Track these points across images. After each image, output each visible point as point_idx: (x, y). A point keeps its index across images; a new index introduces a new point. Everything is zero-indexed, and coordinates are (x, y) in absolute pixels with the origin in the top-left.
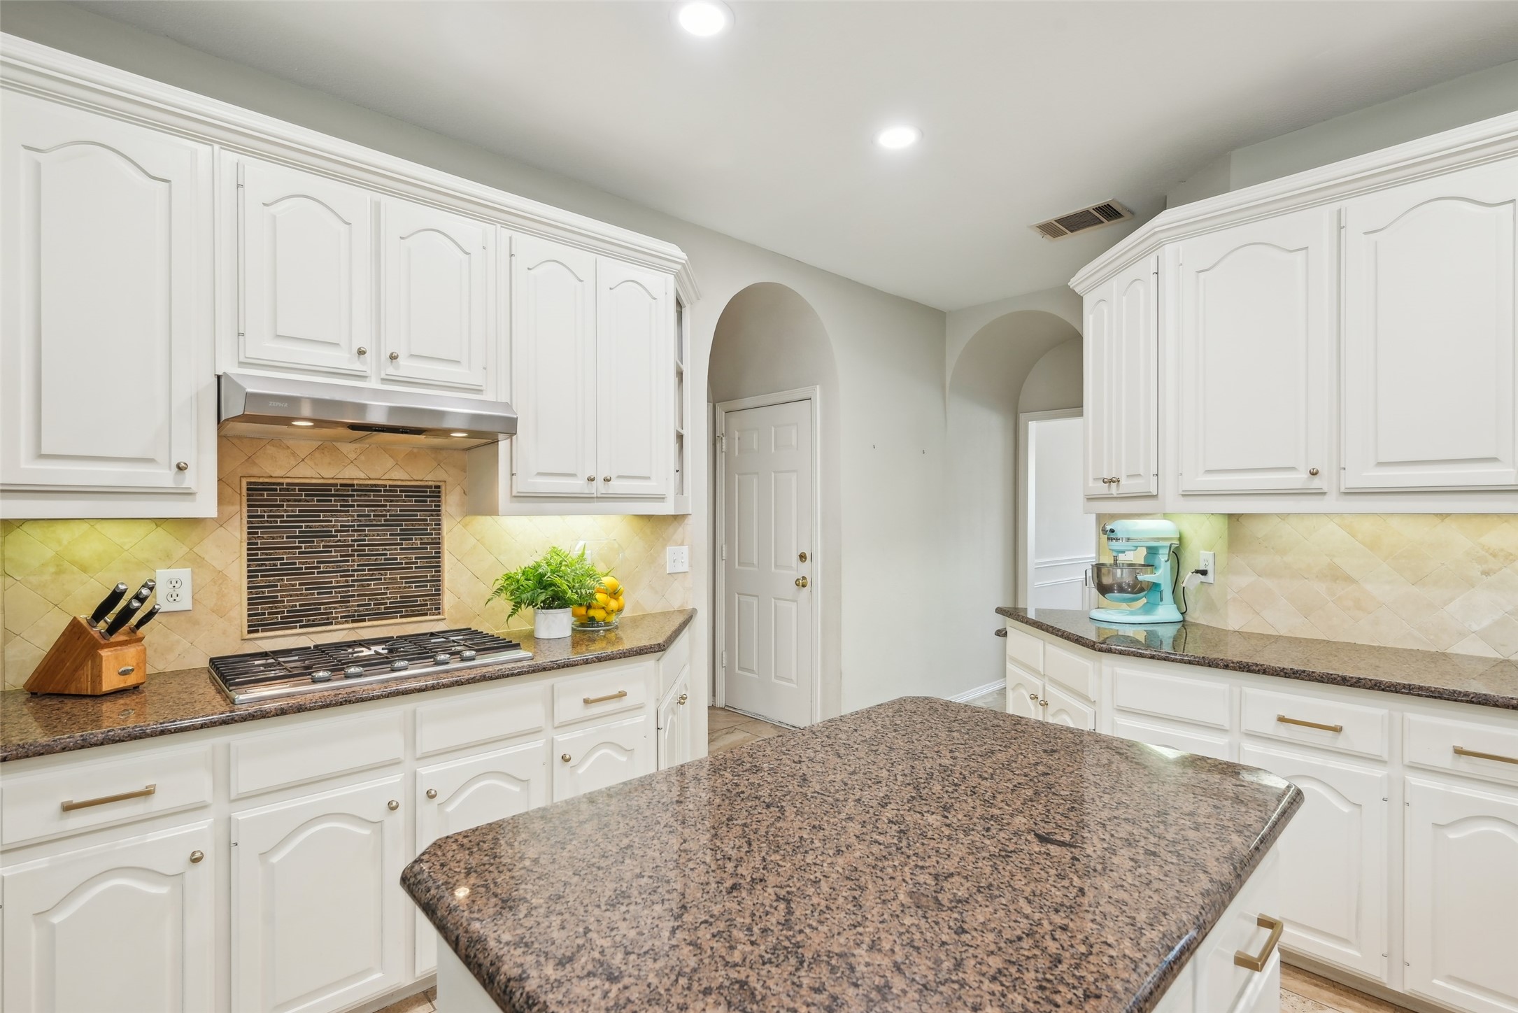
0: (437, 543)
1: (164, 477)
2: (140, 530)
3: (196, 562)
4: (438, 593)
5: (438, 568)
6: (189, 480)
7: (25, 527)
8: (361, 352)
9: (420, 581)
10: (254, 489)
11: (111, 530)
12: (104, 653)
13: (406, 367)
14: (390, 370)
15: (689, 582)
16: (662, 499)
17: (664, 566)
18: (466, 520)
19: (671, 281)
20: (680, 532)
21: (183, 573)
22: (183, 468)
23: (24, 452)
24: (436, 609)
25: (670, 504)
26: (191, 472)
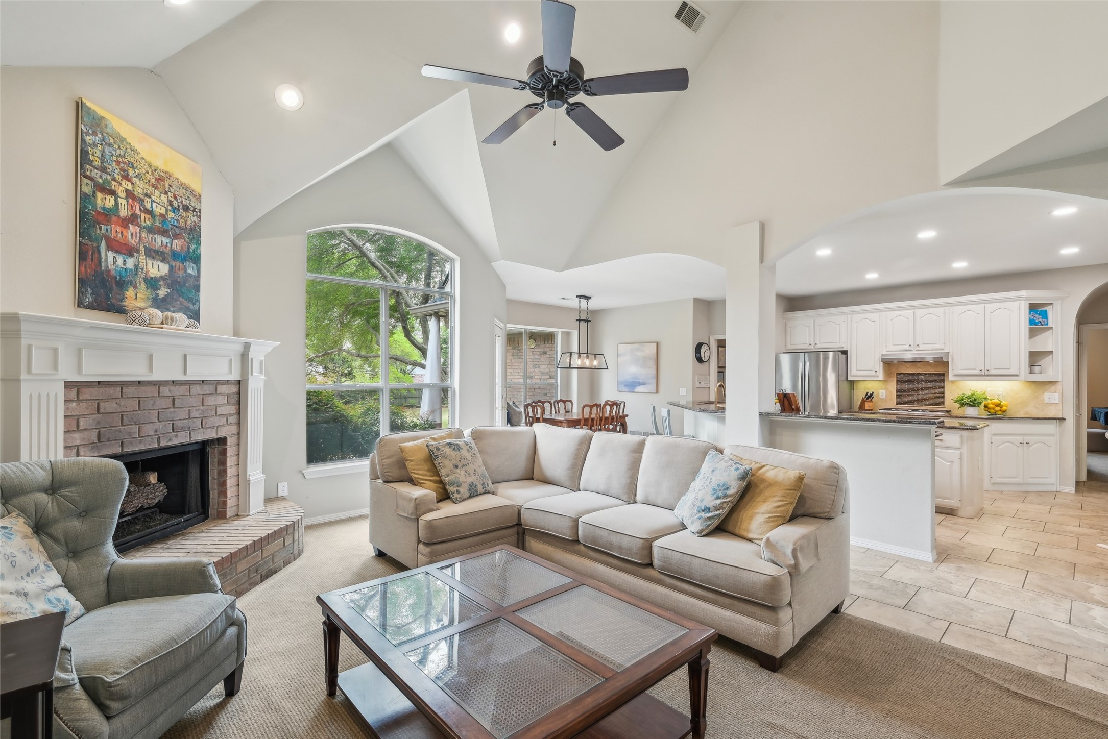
0: (943, 388)
1: (873, 373)
2: (877, 383)
3: (887, 389)
4: (944, 401)
5: (944, 394)
6: (878, 374)
7: (860, 382)
8: (910, 345)
9: (938, 397)
10: (898, 375)
11: (873, 382)
12: (866, 403)
13: (922, 347)
14: (918, 348)
15: (1060, 407)
16: (1017, 376)
17: (1044, 400)
18: (953, 382)
19: (1023, 303)
20: (1053, 388)
21: (884, 391)
22: (876, 371)
23: (855, 370)
24: (944, 405)
25: (1022, 377)
26: (878, 372)
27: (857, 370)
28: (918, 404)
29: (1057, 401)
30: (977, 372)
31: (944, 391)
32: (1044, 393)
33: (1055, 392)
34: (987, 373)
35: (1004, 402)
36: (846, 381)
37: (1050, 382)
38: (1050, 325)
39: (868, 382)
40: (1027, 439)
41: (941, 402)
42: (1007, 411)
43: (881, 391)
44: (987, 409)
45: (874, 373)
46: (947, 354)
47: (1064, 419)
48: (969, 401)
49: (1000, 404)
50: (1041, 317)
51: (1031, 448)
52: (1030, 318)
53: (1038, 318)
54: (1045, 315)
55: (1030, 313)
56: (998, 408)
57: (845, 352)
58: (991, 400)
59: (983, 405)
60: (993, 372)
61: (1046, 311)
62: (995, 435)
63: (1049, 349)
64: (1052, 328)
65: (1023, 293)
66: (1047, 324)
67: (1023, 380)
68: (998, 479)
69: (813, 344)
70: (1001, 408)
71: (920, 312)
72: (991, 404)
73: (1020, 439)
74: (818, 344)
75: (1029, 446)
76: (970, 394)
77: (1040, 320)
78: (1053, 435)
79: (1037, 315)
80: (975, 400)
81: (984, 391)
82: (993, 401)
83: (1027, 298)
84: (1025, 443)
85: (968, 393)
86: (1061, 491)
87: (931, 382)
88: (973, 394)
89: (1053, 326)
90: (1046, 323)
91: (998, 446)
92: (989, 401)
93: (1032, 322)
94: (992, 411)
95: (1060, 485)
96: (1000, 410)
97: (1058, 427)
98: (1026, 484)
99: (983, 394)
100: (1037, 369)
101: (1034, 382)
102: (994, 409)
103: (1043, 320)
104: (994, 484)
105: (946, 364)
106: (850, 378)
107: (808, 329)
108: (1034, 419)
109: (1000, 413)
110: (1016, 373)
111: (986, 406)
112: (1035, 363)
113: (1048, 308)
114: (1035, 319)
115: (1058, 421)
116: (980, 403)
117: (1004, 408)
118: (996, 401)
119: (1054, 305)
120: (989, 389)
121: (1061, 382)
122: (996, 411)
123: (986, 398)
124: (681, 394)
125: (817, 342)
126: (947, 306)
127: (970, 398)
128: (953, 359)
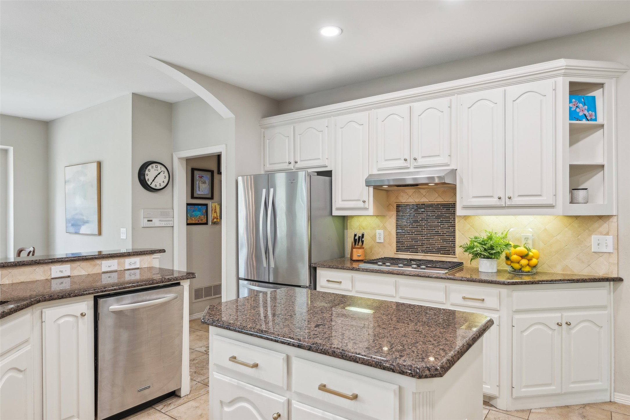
0: (454, 226)
2: (374, 219)
3: (385, 228)
4: (454, 247)
5: (454, 236)
6: (367, 205)
8: (406, 160)
9: (447, 241)
10: (398, 206)
11: (368, 219)
12: (354, 250)
13: (420, 161)
15: (614, 259)
16: (552, 206)
17: (590, 247)
18: (465, 217)
19: (560, 80)
20: (605, 227)
21: (381, 231)
22: (364, 202)
23: (340, 200)
24: (454, 253)
25: (559, 210)
26: (367, 203)
27: (343, 200)
28: (423, 251)
29: (610, 249)
30: (493, 201)
31: (454, 231)
32: (590, 235)
33: (607, 234)
34: (508, 203)
35: (534, 251)
36: (331, 218)
37: (600, 217)
38: (600, 121)
39: (364, 217)
40: (568, 316)
41: (450, 250)
42: (538, 265)
43: (378, 231)
44: (509, 262)
45: (361, 205)
46: (454, 172)
47: (620, 280)
48: (482, 249)
49: (527, 255)
50: (586, 107)
51: (573, 331)
52: (570, 108)
53: (582, 109)
54: (592, 104)
55: (570, 102)
56: (524, 262)
57: (328, 174)
58: (515, 247)
59: (503, 256)
60: (517, 201)
61: (594, 98)
62: (517, 312)
63: (598, 161)
64: (602, 126)
65: (561, 63)
66: (596, 120)
67: (561, 214)
68: (523, 390)
69: (293, 163)
70: (529, 260)
71: (418, 106)
72: (516, 254)
73: (556, 316)
74: (299, 163)
75: (571, 329)
76: (485, 238)
77: (586, 112)
78: (604, 307)
79: (581, 105)
80: (492, 248)
81: (505, 233)
82: (518, 249)
83: (567, 71)
84: (564, 325)
85: (484, 236)
86: (617, 400)
87: (438, 217)
88: (490, 238)
89: (605, 123)
90: (594, 118)
91: (522, 332)
92: (512, 250)
93: (573, 116)
94: (517, 266)
95: (615, 391)
96: (528, 265)
97: (612, 293)
98: (566, 394)
99: (503, 238)
100: (581, 194)
101: (577, 217)
102: (519, 263)
103: (590, 112)
104: (517, 398)
105: (453, 189)
106: (335, 213)
107: (287, 140)
108: (578, 281)
109: (527, 269)
110: (550, 202)
111: (508, 258)
112: (579, 186)
113: (597, 93)
114: (578, 110)
115: (612, 283)
116: (499, 253)
117: (534, 261)
118: (522, 249)
119: (606, 86)
120: (512, 229)
121: (616, 217)
122: (522, 266)
123: (507, 245)
124: (121, 238)
125: (298, 160)
126: (453, 94)
127: (485, 245)
128: (462, 181)
